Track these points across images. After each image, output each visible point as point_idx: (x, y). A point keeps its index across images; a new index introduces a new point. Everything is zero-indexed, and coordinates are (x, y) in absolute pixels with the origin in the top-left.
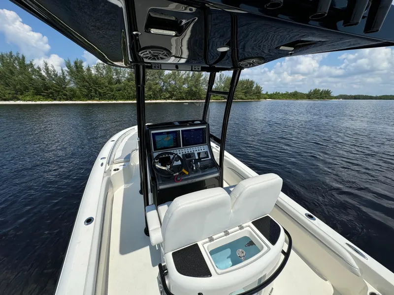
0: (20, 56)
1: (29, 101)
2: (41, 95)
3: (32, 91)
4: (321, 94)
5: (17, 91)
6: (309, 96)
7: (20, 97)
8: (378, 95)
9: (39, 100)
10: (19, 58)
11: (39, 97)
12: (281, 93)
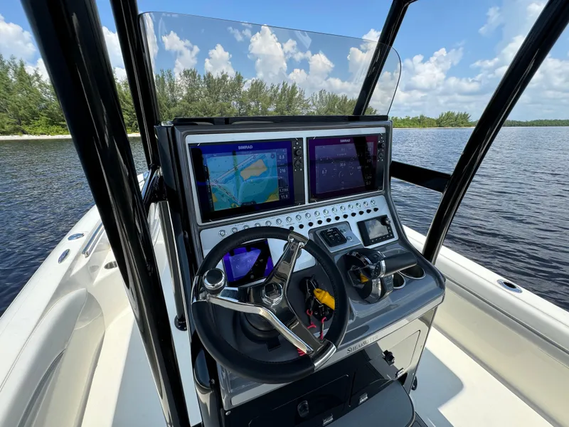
0: (17, 62)
1: (42, 134)
2: (58, 125)
3: (43, 119)
4: (456, 119)
5: (20, 119)
6: (439, 123)
7: (27, 129)
8: (529, 121)
9: (57, 132)
10: (15, 66)
11: (55, 128)
12: (399, 118)
